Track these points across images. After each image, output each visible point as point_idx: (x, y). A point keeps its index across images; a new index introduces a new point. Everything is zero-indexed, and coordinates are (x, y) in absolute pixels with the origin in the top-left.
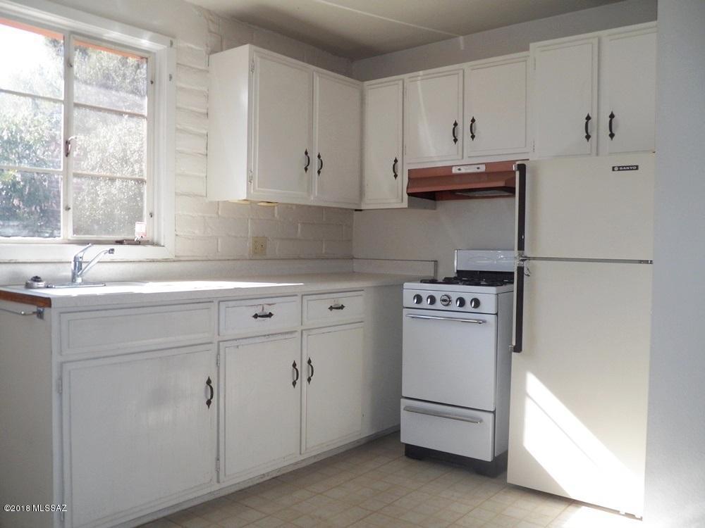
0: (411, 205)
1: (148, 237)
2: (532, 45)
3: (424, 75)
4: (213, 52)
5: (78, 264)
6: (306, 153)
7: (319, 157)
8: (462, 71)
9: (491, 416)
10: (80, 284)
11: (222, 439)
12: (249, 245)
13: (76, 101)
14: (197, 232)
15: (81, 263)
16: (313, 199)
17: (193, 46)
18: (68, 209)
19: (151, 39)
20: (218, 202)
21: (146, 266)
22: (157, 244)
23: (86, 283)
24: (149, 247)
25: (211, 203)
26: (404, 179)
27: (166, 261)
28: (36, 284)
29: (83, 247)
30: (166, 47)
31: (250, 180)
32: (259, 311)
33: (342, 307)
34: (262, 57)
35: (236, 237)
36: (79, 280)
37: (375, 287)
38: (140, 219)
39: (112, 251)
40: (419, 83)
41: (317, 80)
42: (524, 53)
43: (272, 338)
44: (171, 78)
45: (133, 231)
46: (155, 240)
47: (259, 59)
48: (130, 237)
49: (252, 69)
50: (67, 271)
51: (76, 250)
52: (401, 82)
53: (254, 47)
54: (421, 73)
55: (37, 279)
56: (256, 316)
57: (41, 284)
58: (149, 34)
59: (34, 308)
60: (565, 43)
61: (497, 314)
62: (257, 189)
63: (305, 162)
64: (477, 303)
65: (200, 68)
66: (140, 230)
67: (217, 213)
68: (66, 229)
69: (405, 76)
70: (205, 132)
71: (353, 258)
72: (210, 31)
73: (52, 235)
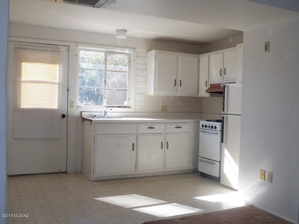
0: (210, 96)
1: (128, 106)
2: (237, 45)
3: (214, 53)
4: (149, 51)
5: (105, 113)
6: (175, 80)
7: (180, 81)
8: (223, 52)
9: (218, 163)
10: (106, 118)
11: (137, 160)
12: (160, 108)
13: (107, 70)
14: (142, 104)
15: (106, 112)
16: (179, 94)
17: (141, 50)
18: (105, 98)
19: (128, 51)
20: (150, 96)
21: (126, 113)
22: (130, 108)
23: (107, 117)
24: (127, 108)
25: (147, 96)
26: (209, 86)
27: (132, 112)
28: (95, 117)
29: (107, 108)
30: (133, 52)
31: (155, 89)
32: (150, 126)
33: (180, 127)
34: (159, 53)
35: (156, 106)
36: (106, 117)
37: (194, 122)
38: (126, 101)
39: (111, 109)
40: (212, 56)
41: (180, 57)
42: (235, 47)
43: (154, 134)
44: (134, 61)
45: (123, 104)
46: (130, 106)
47: (158, 54)
48: (122, 105)
49: (156, 57)
50: (103, 114)
51: (105, 109)
52: (208, 55)
53: (156, 50)
54: (214, 52)
55: (95, 116)
56: (149, 128)
57: (96, 117)
58: (128, 49)
59: (90, 122)
60: (240, 46)
61: (221, 131)
62: (157, 92)
63: (175, 83)
64: (215, 127)
65: (143, 56)
66: (126, 104)
67: (150, 99)
68: (105, 103)
69: (210, 53)
70: (145, 75)
71: (202, 113)
72: (147, 45)
73: (101, 105)
